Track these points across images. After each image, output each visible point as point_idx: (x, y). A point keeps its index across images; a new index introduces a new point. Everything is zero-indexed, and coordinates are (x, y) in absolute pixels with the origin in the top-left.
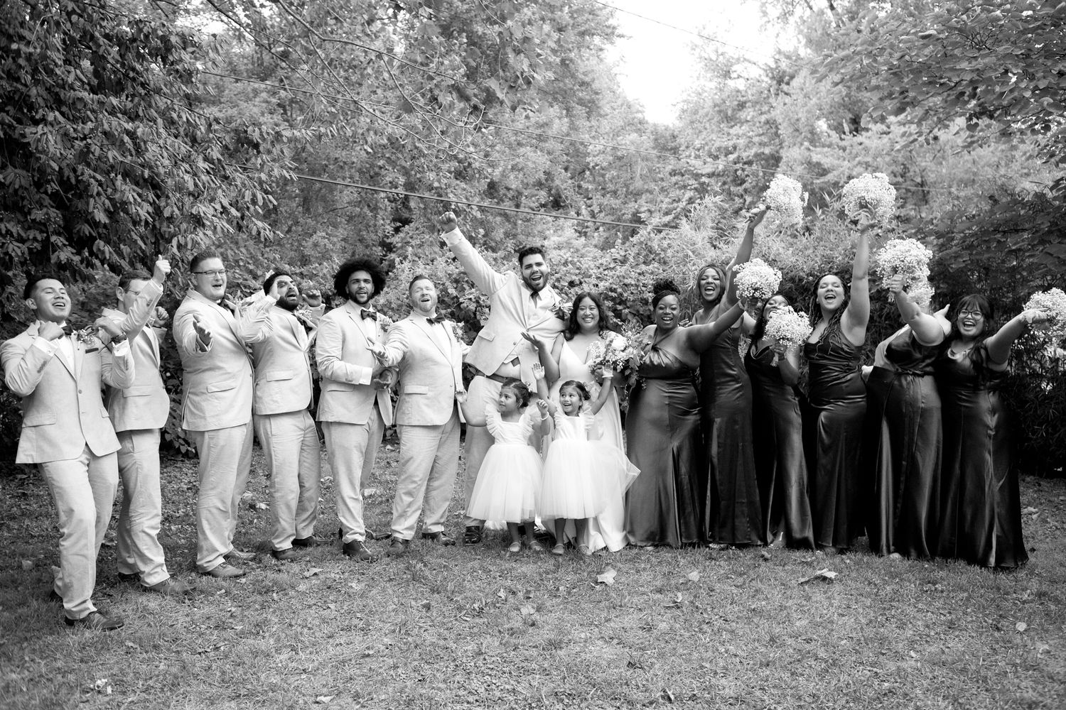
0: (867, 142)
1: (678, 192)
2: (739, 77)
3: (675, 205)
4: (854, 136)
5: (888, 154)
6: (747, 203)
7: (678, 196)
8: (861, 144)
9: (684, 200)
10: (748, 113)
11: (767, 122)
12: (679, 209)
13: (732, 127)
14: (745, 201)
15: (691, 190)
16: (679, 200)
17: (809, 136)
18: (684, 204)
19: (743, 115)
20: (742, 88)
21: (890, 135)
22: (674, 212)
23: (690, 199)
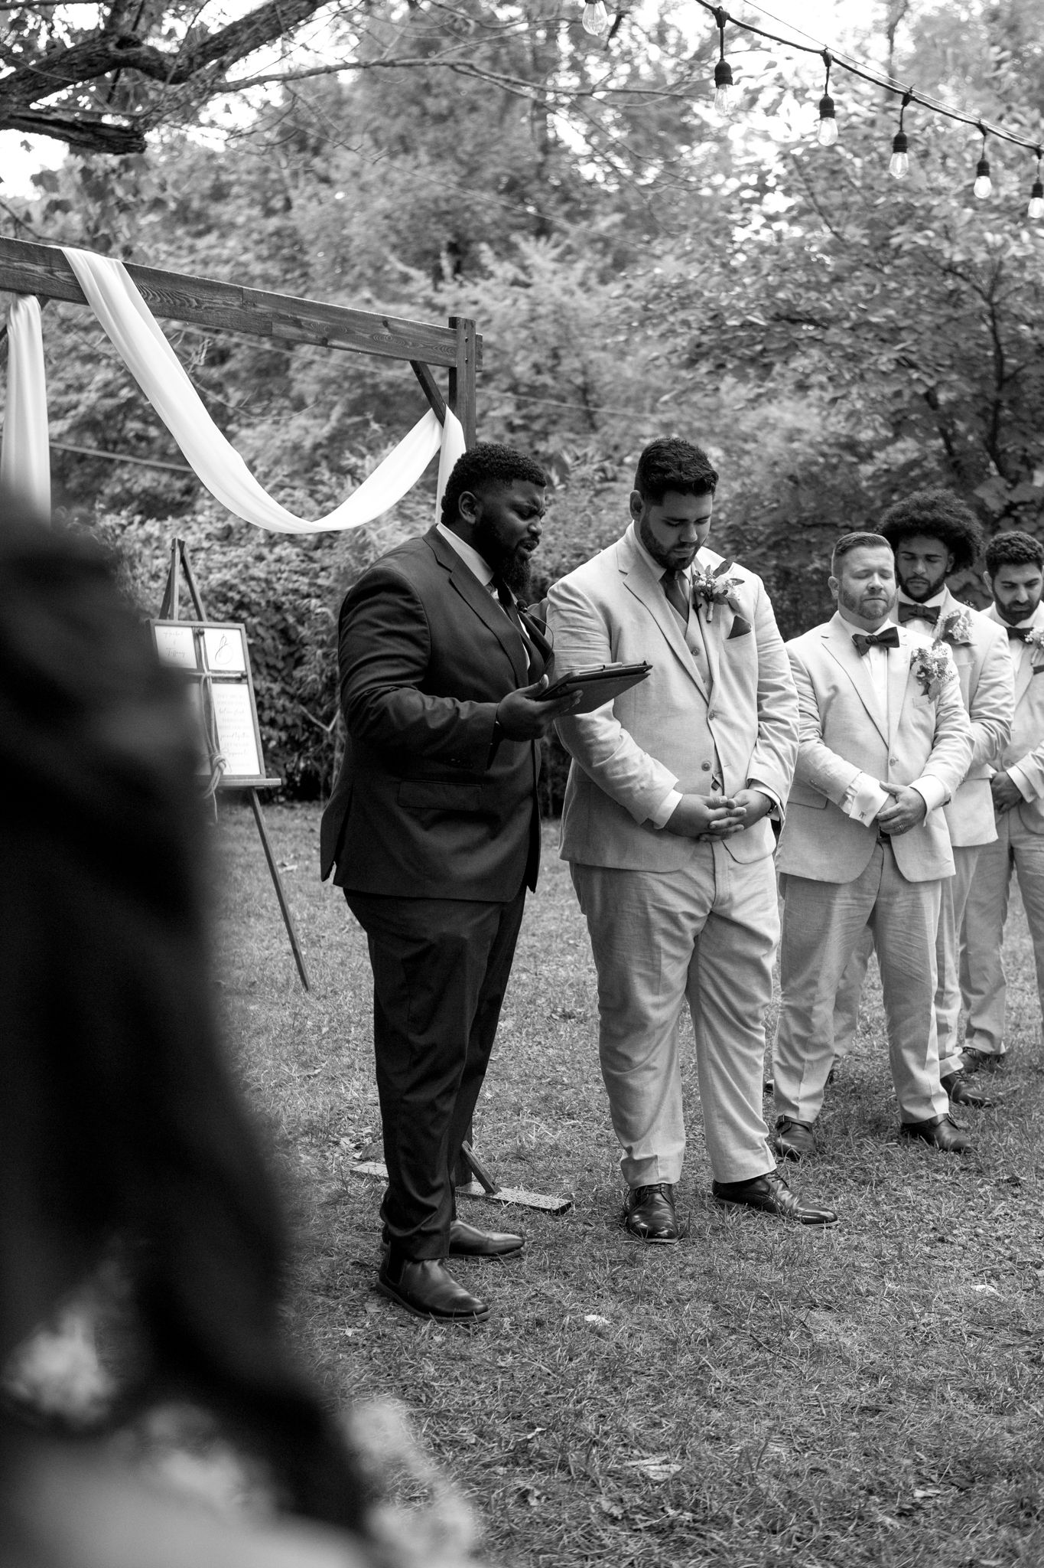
0: (486, 300)
1: (78, 368)
2: (212, 124)
3: (73, 397)
4: (461, 285)
5: (523, 326)
6: (232, 404)
7: (78, 378)
8: (475, 303)
9: (92, 387)
10: (237, 211)
11: (278, 233)
12: (82, 409)
13: (199, 234)
14: (227, 397)
15: (108, 365)
16: (80, 388)
17: (370, 273)
18: (94, 396)
19: (223, 211)
20: (219, 147)
21: (531, 291)
22: (73, 413)
23: (107, 384)
